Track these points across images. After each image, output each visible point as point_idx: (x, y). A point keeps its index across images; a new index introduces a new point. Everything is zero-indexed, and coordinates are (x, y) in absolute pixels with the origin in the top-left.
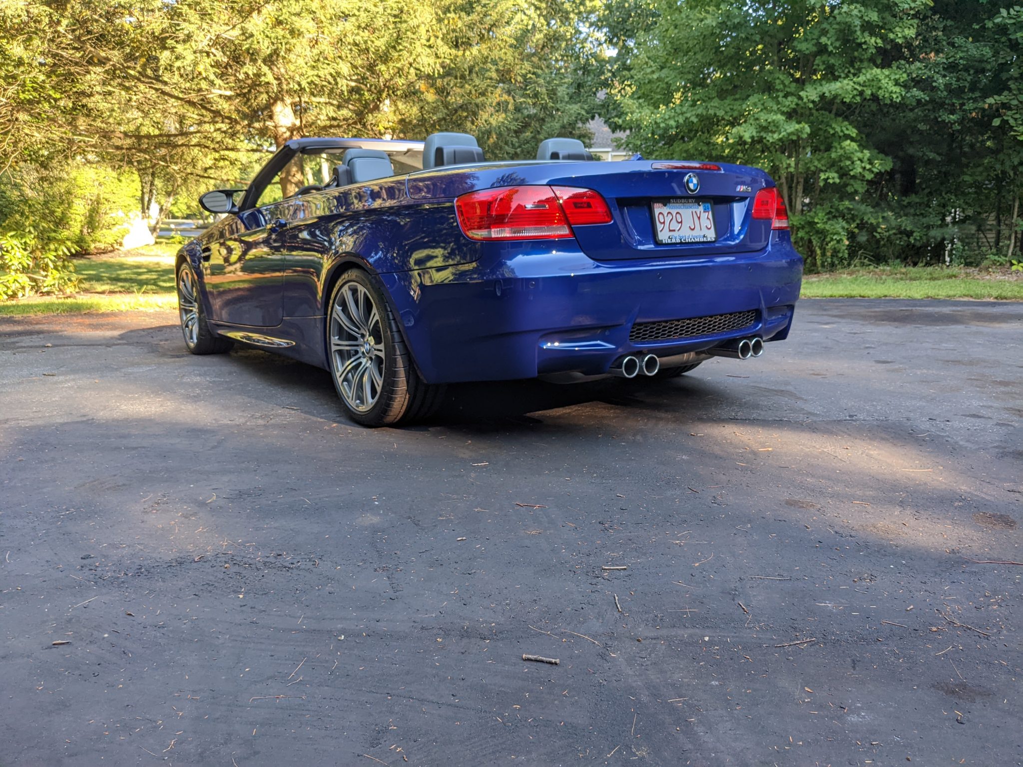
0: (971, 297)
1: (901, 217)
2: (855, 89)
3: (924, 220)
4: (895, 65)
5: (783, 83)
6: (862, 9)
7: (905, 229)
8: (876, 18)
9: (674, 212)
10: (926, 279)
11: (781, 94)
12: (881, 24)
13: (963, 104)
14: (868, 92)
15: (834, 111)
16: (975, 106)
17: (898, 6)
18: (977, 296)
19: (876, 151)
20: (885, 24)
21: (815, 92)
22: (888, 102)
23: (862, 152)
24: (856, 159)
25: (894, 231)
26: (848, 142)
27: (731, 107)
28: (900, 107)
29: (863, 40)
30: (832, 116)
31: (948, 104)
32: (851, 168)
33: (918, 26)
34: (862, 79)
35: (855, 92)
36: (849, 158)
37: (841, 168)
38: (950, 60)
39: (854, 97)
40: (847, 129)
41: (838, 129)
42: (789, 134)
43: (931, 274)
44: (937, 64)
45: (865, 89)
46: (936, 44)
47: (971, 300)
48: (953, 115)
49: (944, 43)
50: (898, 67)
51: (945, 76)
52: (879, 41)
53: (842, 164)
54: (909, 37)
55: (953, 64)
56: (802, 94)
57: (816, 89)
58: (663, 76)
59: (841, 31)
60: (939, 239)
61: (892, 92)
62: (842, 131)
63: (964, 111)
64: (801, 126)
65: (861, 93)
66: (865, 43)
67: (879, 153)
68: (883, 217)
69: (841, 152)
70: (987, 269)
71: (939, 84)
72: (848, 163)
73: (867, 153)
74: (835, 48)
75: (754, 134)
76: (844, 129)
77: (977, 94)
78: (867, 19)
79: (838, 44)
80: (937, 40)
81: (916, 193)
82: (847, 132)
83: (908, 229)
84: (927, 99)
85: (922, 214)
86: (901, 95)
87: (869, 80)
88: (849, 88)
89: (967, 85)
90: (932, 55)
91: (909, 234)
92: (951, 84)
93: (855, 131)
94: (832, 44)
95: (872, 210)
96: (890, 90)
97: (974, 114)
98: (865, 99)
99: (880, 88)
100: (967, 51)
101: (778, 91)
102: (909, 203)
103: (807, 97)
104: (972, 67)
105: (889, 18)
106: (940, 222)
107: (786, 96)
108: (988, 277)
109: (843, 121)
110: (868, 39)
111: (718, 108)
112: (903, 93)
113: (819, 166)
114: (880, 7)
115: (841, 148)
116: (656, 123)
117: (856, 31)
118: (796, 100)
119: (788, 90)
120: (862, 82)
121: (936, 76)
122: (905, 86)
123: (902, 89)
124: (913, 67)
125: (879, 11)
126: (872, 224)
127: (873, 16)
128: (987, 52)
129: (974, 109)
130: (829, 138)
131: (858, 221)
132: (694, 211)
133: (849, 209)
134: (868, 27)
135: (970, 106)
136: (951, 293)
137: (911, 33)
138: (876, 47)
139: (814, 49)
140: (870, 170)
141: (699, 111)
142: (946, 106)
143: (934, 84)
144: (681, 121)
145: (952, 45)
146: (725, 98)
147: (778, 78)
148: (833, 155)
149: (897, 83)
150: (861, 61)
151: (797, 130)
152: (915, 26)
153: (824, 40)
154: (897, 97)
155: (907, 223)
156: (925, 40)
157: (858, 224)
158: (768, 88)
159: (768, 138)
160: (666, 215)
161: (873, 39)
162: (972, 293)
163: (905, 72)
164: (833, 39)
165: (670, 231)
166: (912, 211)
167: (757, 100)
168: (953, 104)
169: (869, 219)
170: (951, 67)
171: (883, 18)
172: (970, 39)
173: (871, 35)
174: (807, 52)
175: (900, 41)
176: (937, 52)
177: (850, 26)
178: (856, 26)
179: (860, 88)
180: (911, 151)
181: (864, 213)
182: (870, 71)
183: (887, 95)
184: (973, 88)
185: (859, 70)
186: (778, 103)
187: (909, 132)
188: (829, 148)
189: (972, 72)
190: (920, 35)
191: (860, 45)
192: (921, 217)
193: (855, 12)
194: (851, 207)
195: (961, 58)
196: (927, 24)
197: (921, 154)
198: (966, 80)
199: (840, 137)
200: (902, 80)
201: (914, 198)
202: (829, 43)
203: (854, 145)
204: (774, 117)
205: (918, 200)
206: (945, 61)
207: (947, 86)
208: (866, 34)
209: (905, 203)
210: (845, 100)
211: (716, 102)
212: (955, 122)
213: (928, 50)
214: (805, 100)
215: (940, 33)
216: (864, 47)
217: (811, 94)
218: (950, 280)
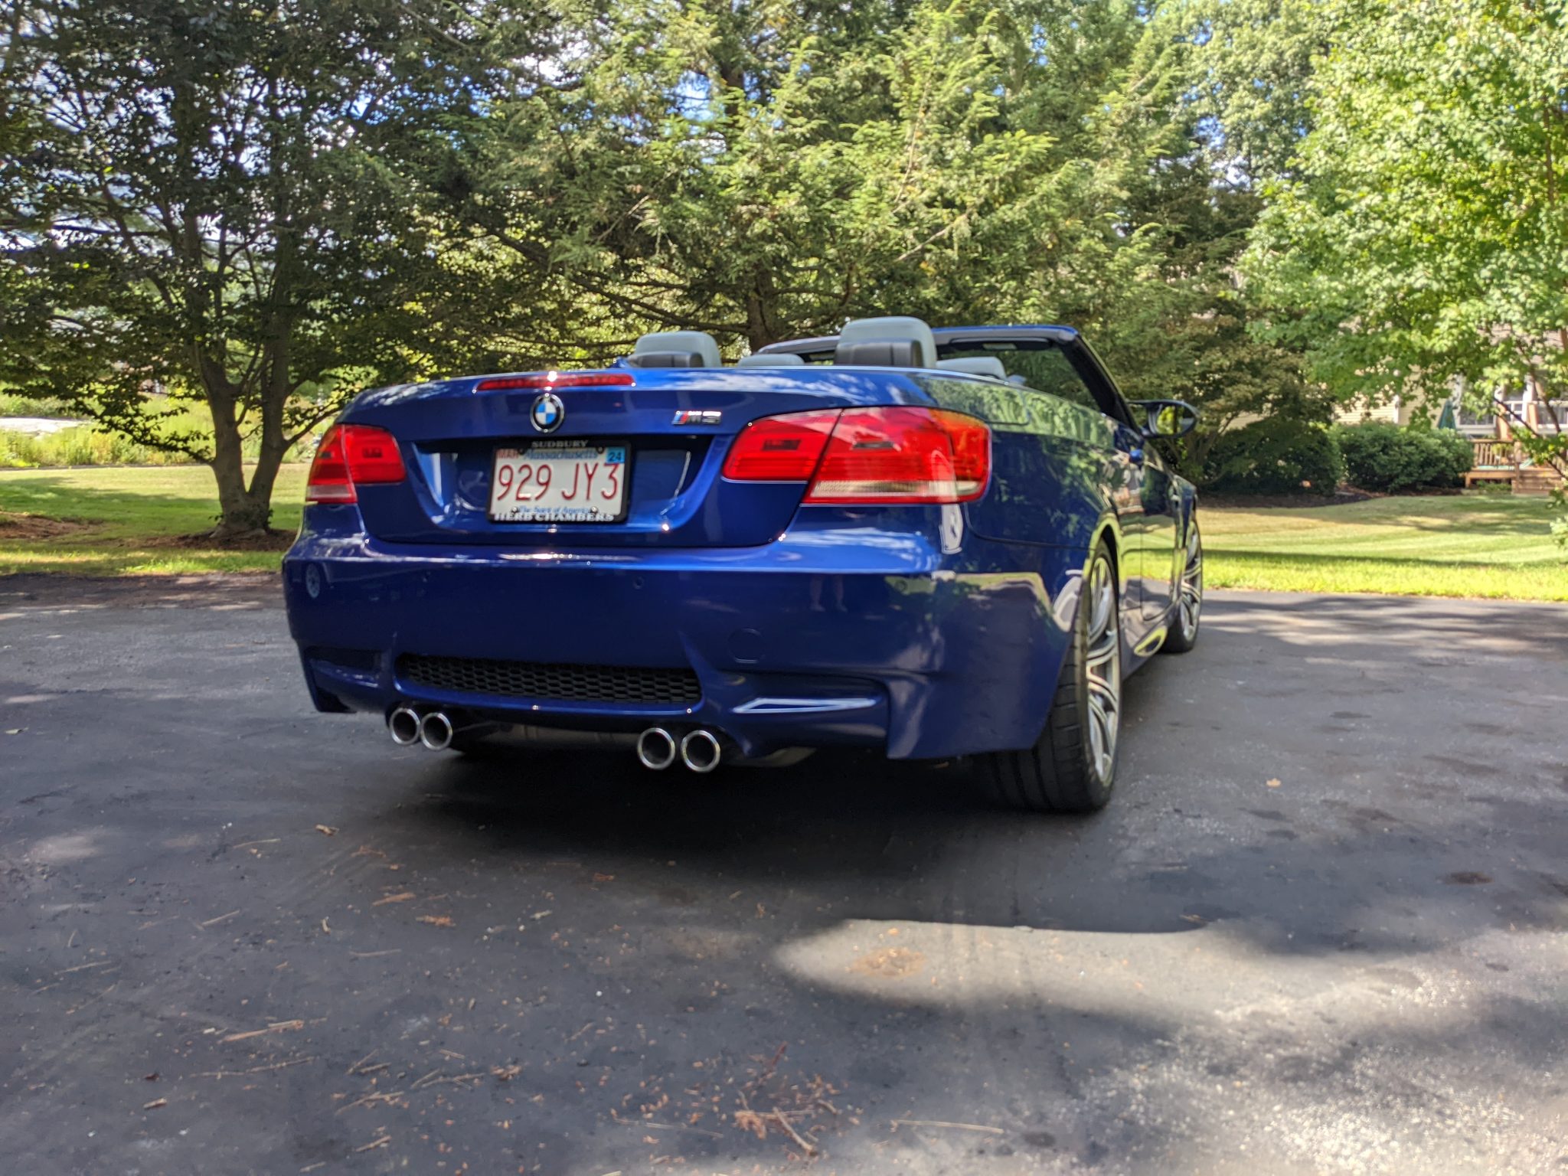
9: (535, 465)
132: (581, 462)
160: (515, 469)
165: (518, 499)
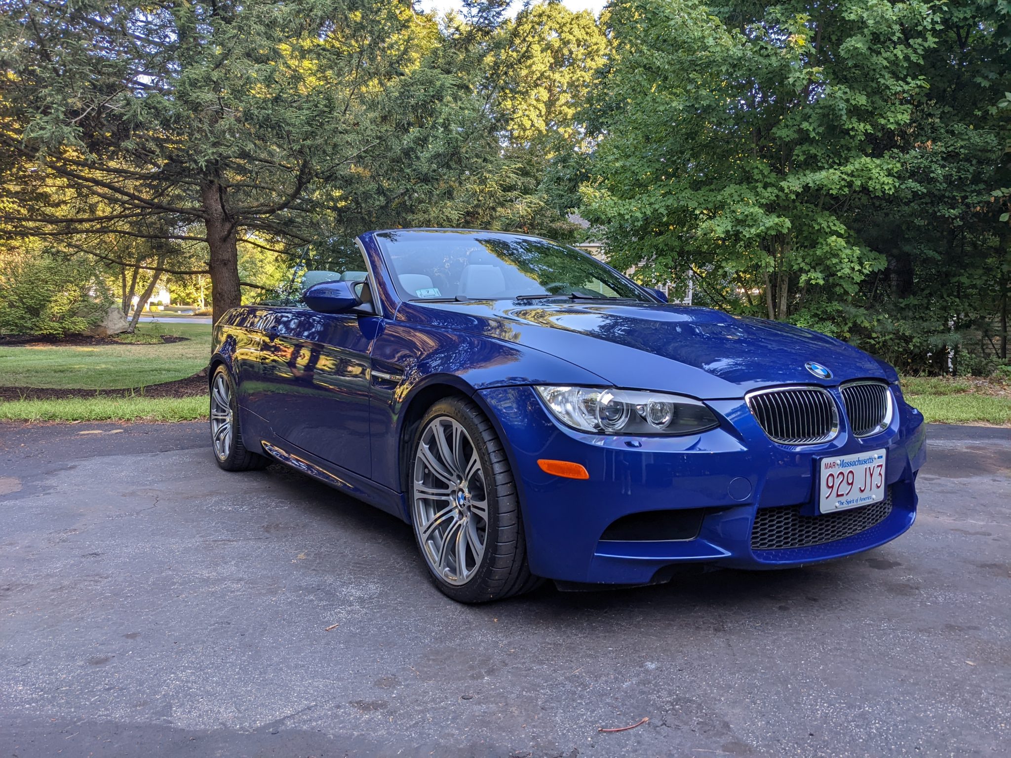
0: (988, 421)
1: (898, 320)
2: (843, 179)
3: (925, 324)
4: (887, 154)
5: (761, 172)
6: (847, 90)
7: (903, 334)
8: (864, 102)
10: (930, 394)
11: (760, 185)
12: (870, 109)
13: (966, 197)
14: (858, 183)
15: (821, 204)
16: (979, 199)
17: (890, 89)
18: (996, 421)
19: (868, 248)
20: (875, 108)
21: (798, 182)
22: (880, 194)
23: (851, 249)
24: (844, 256)
25: (891, 336)
26: (834, 237)
27: (706, 198)
28: (893, 200)
29: (850, 127)
30: (819, 209)
31: (948, 197)
32: (838, 268)
33: (912, 113)
34: (849, 168)
35: (843, 183)
36: (836, 256)
37: (828, 267)
38: (950, 149)
39: (840, 189)
40: (835, 225)
41: (824, 225)
42: (768, 229)
43: (935, 387)
44: (935, 154)
45: (854, 179)
46: (932, 133)
47: (988, 425)
48: (954, 209)
49: (942, 131)
50: (890, 157)
51: (943, 167)
52: (868, 127)
53: (828, 262)
54: (902, 123)
55: (953, 154)
56: (783, 184)
57: (799, 179)
58: (628, 164)
59: (824, 115)
60: (940, 346)
61: (883, 183)
62: (829, 227)
63: (968, 206)
64: (781, 219)
65: (850, 185)
66: (853, 129)
67: (871, 251)
68: (878, 320)
69: (826, 248)
70: (999, 382)
71: (938, 175)
72: (835, 261)
73: (857, 251)
74: (818, 134)
75: (729, 228)
76: (831, 224)
77: (982, 186)
78: (854, 103)
79: (821, 130)
80: (934, 129)
81: (914, 294)
82: (834, 228)
83: (907, 334)
84: (925, 191)
85: (922, 318)
86: (895, 187)
87: (857, 170)
88: (836, 178)
89: (970, 177)
90: (929, 143)
91: (908, 340)
92: (951, 175)
93: (843, 226)
94: (814, 130)
95: (865, 312)
96: (882, 181)
97: (978, 208)
98: (855, 192)
99: (870, 179)
100: (969, 139)
101: (757, 181)
102: (907, 306)
103: (789, 188)
104: (975, 157)
105: (880, 103)
106: (942, 327)
107: (765, 187)
108: (1002, 393)
109: (830, 216)
110: (856, 125)
111: (690, 200)
112: (897, 184)
113: (803, 265)
114: (869, 90)
115: (827, 245)
116: (619, 214)
117: (841, 115)
118: (776, 191)
119: (768, 180)
120: (849, 172)
121: (934, 166)
122: (900, 177)
123: (896, 180)
124: (907, 156)
125: (868, 96)
126: (865, 328)
127: (862, 100)
128: (992, 139)
129: (979, 203)
130: (813, 233)
131: (850, 325)
133: (838, 311)
134: (855, 112)
135: (973, 199)
136: (964, 416)
137: (906, 118)
138: (865, 134)
139: (796, 136)
140: (859, 271)
141: (669, 202)
142: (946, 200)
143: (932, 175)
144: (648, 213)
145: (952, 133)
146: (700, 189)
147: (757, 168)
148: (818, 253)
149: (889, 174)
150: (849, 149)
151: (777, 224)
152: (910, 111)
153: (805, 125)
154: (890, 189)
155: (906, 328)
156: (921, 127)
157: (850, 328)
158: (747, 178)
159: (744, 233)
161: (862, 125)
162: (988, 416)
163: (899, 161)
164: (815, 125)
166: (910, 314)
167: (733, 191)
168: (954, 197)
169: (862, 322)
170: (950, 157)
171: (873, 103)
172: (971, 127)
173: (859, 121)
174: (787, 139)
175: (892, 127)
176: (934, 141)
177: (834, 110)
178: (840, 110)
179: (848, 179)
180: (907, 248)
181: (856, 316)
182: (858, 160)
183: (878, 187)
184: (976, 179)
185: (847, 160)
186: (757, 194)
187: (904, 227)
188: (814, 245)
189: (974, 162)
190: (914, 122)
191: (847, 132)
192: (921, 322)
193: (839, 94)
194: (841, 309)
195: (962, 147)
196: (923, 110)
197: (918, 252)
198: (968, 171)
199: (827, 233)
200: (895, 170)
201: (912, 300)
202: (811, 129)
203: (841, 242)
204: (752, 210)
205: (916, 302)
206: (944, 150)
207: (947, 178)
208: (854, 120)
209: (902, 305)
210: (831, 192)
211: (688, 193)
212: (956, 217)
213: (924, 138)
214: (786, 191)
215: (938, 120)
216: (852, 133)
217: (793, 184)
218: (959, 395)
